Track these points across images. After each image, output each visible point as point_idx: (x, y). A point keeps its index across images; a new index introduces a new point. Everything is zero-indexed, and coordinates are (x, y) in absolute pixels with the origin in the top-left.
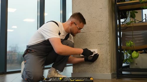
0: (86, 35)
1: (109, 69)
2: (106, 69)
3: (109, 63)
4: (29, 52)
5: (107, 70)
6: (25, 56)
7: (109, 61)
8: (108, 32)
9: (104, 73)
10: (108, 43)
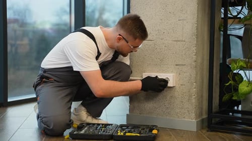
0: (155, 44)
1: (194, 111)
2: (188, 111)
3: (194, 101)
4: (45, 82)
5: (189, 114)
6: (37, 89)
7: (195, 98)
8: (195, 42)
9: (184, 119)
10: (194, 63)
